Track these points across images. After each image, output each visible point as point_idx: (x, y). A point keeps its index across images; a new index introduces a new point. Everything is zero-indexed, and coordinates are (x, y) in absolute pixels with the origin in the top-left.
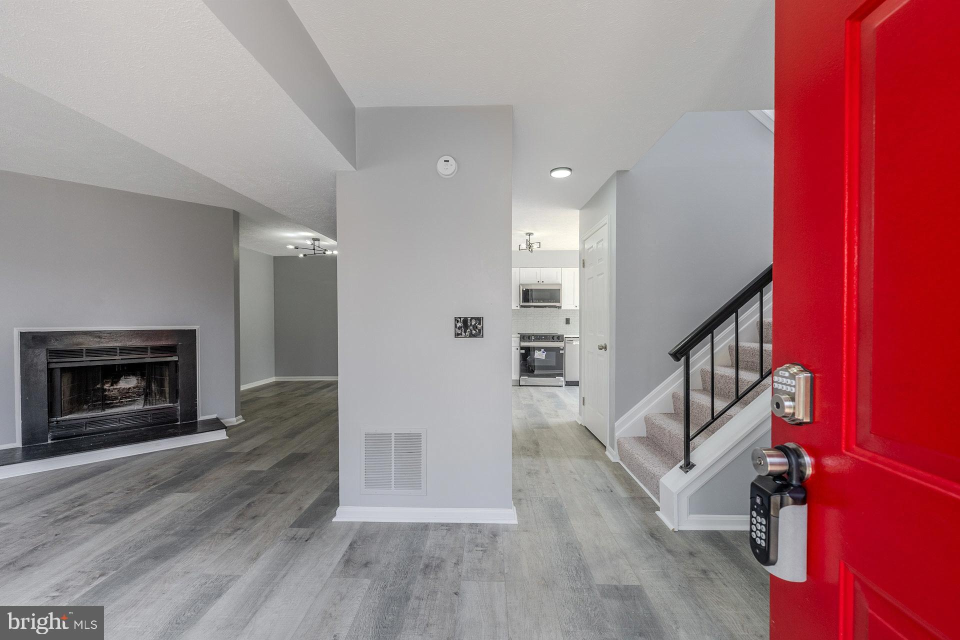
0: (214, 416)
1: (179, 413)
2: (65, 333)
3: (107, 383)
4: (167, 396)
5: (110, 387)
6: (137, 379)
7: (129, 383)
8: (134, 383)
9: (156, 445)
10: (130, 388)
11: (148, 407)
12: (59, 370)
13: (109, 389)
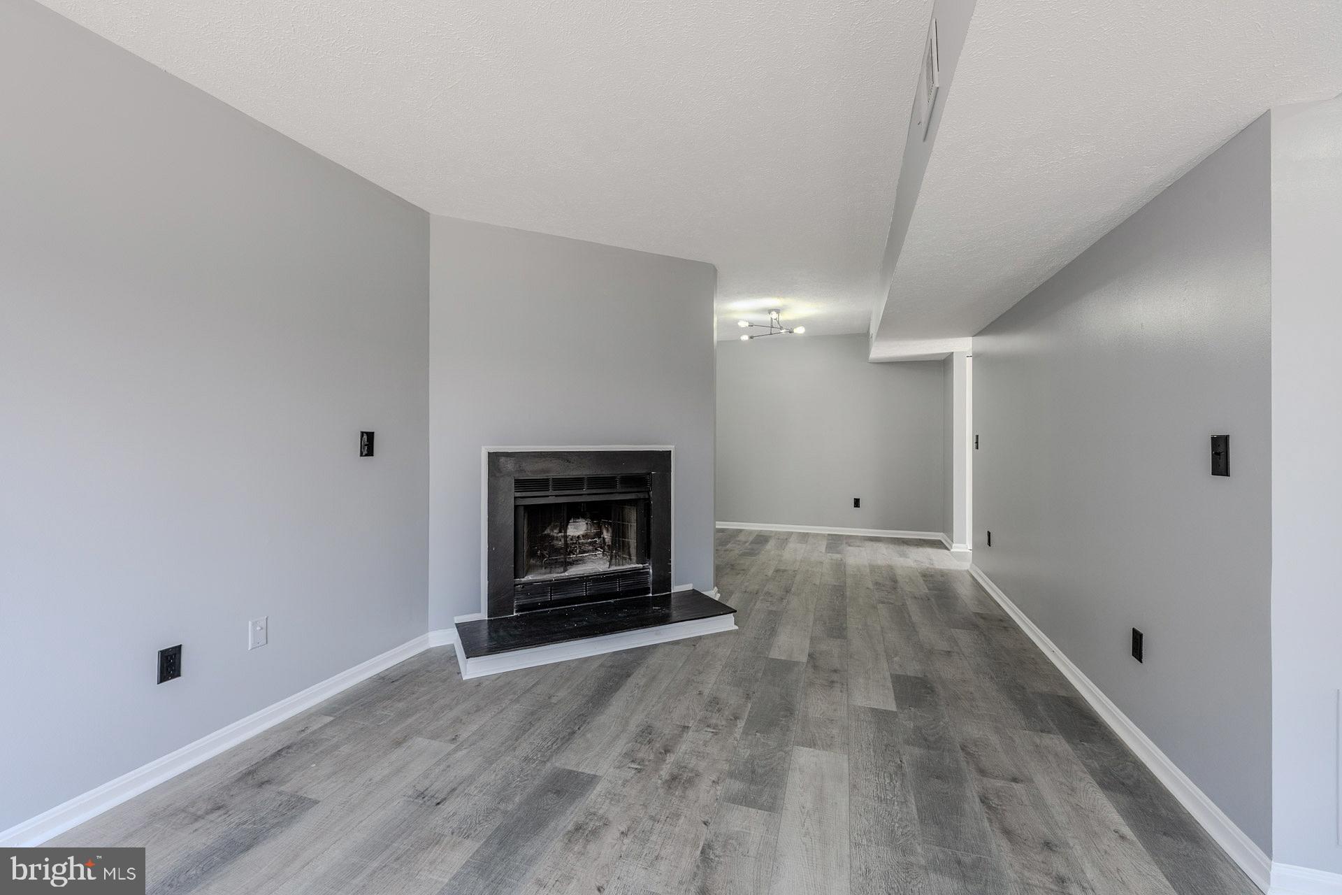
0: (689, 587)
1: (651, 579)
2: (533, 454)
3: (555, 527)
4: (633, 551)
5: (558, 533)
6: (587, 524)
7: (578, 529)
8: (584, 529)
9: (656, 634)
10: (578, 537)
11: (614, 568)
12: (522, 508)
13: (557, 537)
